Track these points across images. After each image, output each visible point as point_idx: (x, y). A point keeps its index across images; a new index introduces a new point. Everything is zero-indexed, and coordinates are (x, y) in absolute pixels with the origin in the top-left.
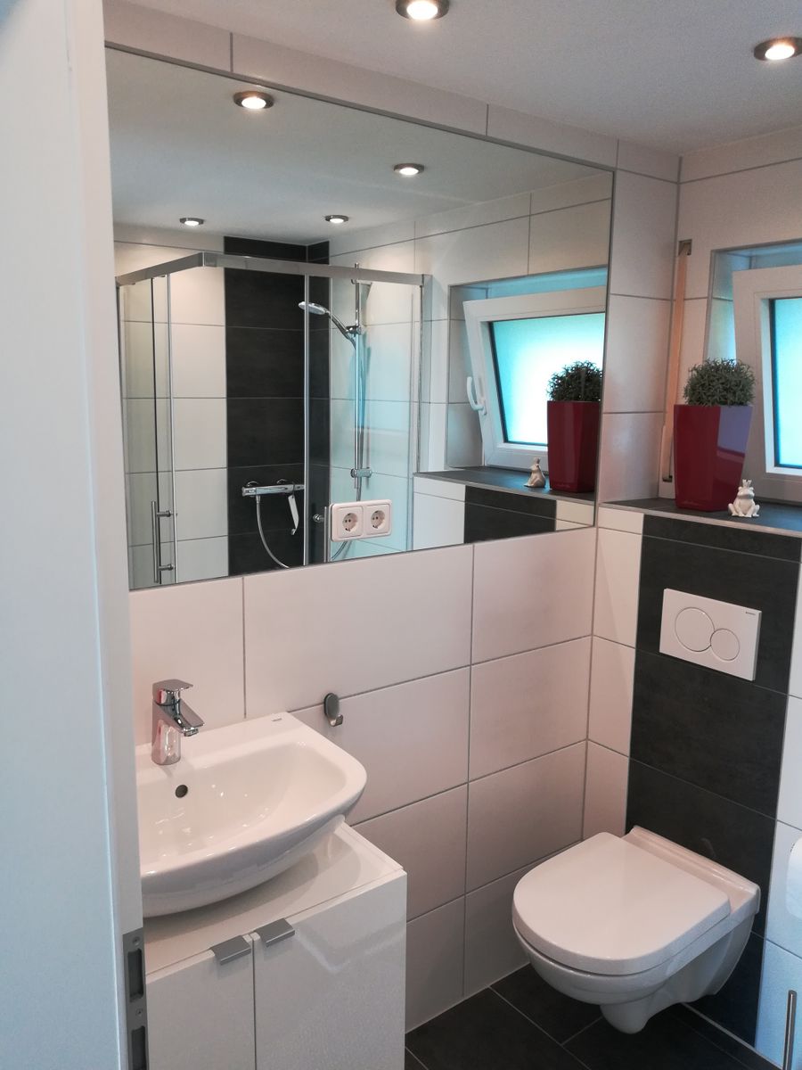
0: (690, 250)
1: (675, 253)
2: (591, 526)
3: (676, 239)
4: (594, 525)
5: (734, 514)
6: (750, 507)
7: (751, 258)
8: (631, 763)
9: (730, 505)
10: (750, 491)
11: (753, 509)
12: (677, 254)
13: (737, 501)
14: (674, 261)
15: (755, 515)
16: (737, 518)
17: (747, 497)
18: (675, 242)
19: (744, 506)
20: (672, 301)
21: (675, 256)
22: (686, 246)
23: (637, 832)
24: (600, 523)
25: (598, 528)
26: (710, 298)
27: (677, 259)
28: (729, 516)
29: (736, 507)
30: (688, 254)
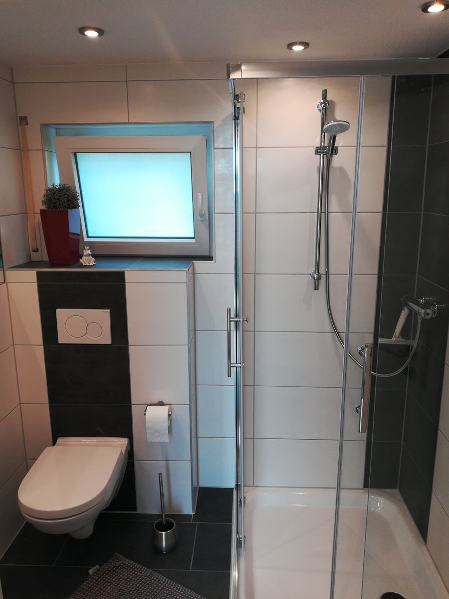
0: (27, 122)
1: (18, 123)
2: (3, 283)
3: (17, 116)
4: (5, 282)
5: (84, 264)
6: (91, 260)
7: (56, 129)
8: (50, 407)
9: (81, 260)
10: (89, 252)
11: (92, 261)
12: (19, 124)
13: (84, 258)
14: (18, 129)
15: (94, 263)
16: (86, 266)
17: (88, 255)
18: (17, 118)
19: (87, 260)
20: (21, 151)
21: (18, 125)
22: (24, 120)
23: (60, 441)
24: (8, 281)
25: (7, 283)
26: (43, 151)
27: (20, 127)
28: (82, 266)
29: (84, 261)
30: (27, 124)
